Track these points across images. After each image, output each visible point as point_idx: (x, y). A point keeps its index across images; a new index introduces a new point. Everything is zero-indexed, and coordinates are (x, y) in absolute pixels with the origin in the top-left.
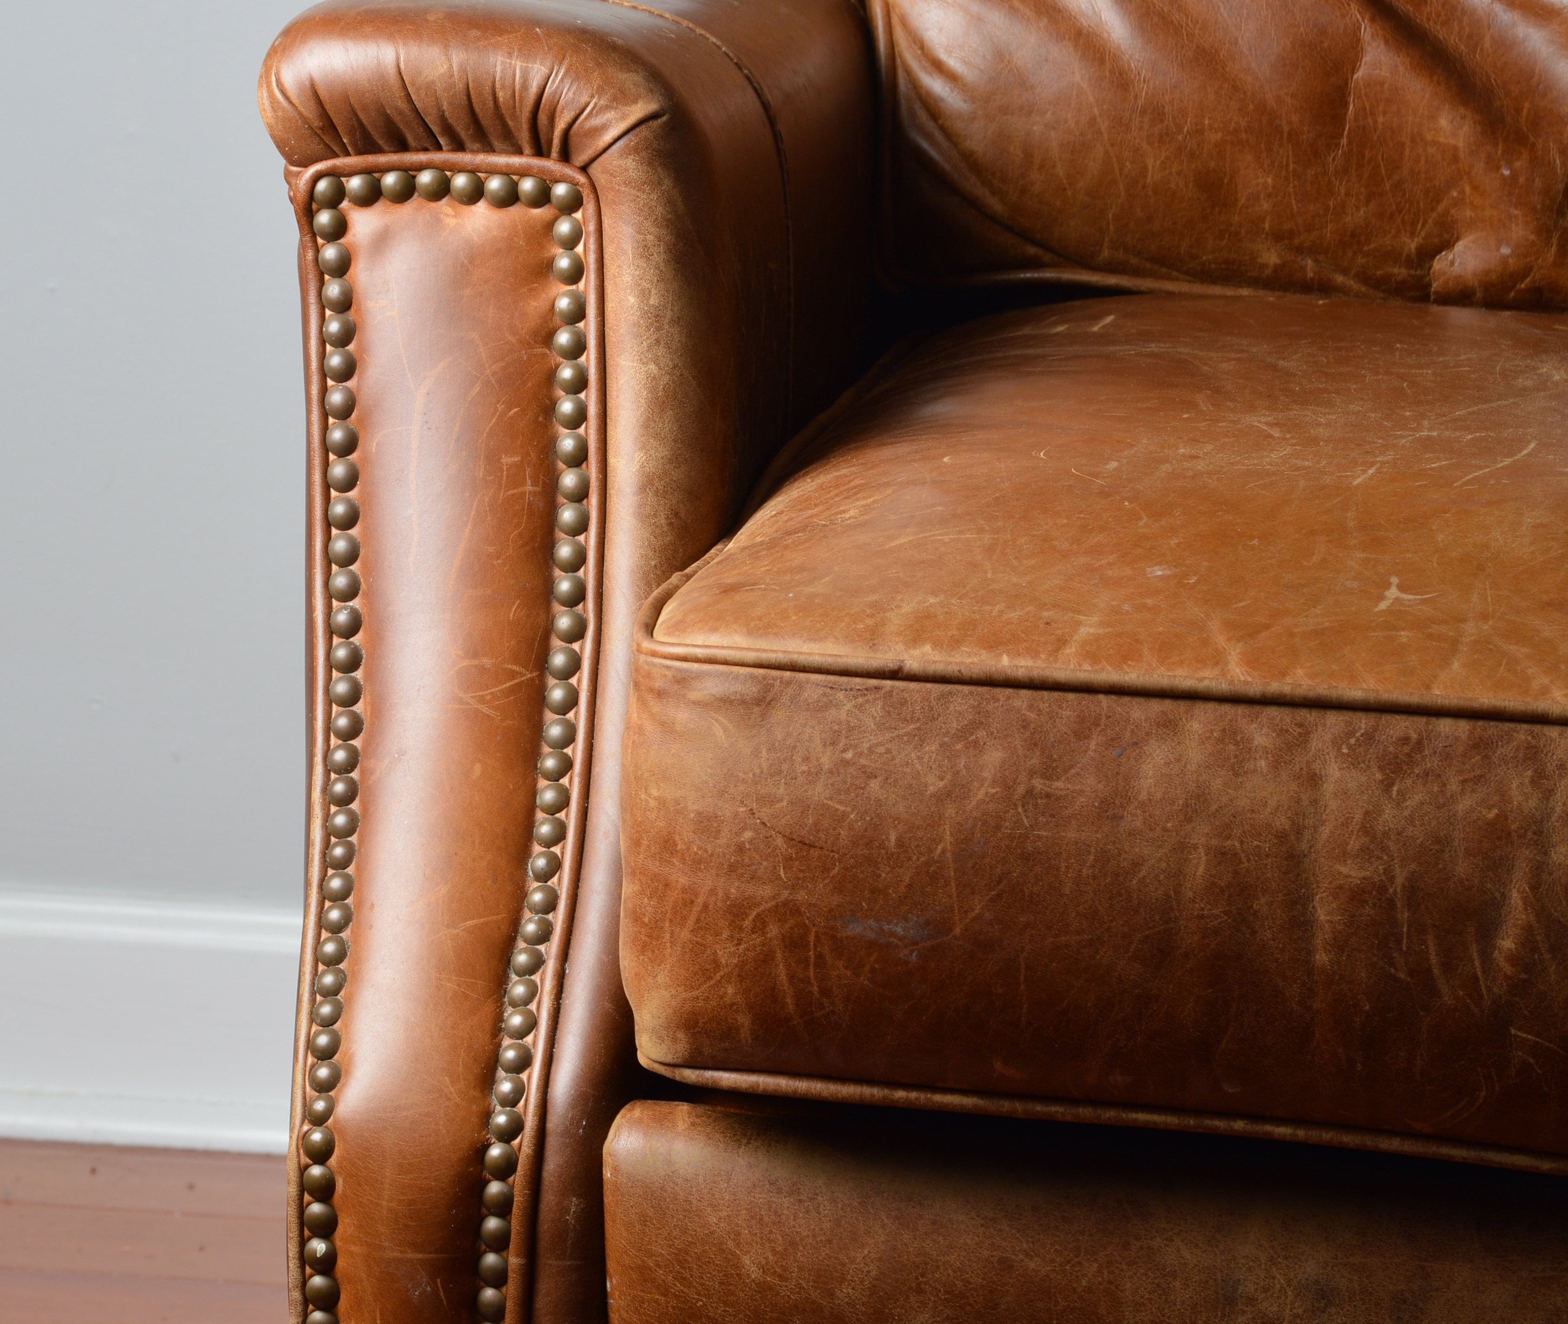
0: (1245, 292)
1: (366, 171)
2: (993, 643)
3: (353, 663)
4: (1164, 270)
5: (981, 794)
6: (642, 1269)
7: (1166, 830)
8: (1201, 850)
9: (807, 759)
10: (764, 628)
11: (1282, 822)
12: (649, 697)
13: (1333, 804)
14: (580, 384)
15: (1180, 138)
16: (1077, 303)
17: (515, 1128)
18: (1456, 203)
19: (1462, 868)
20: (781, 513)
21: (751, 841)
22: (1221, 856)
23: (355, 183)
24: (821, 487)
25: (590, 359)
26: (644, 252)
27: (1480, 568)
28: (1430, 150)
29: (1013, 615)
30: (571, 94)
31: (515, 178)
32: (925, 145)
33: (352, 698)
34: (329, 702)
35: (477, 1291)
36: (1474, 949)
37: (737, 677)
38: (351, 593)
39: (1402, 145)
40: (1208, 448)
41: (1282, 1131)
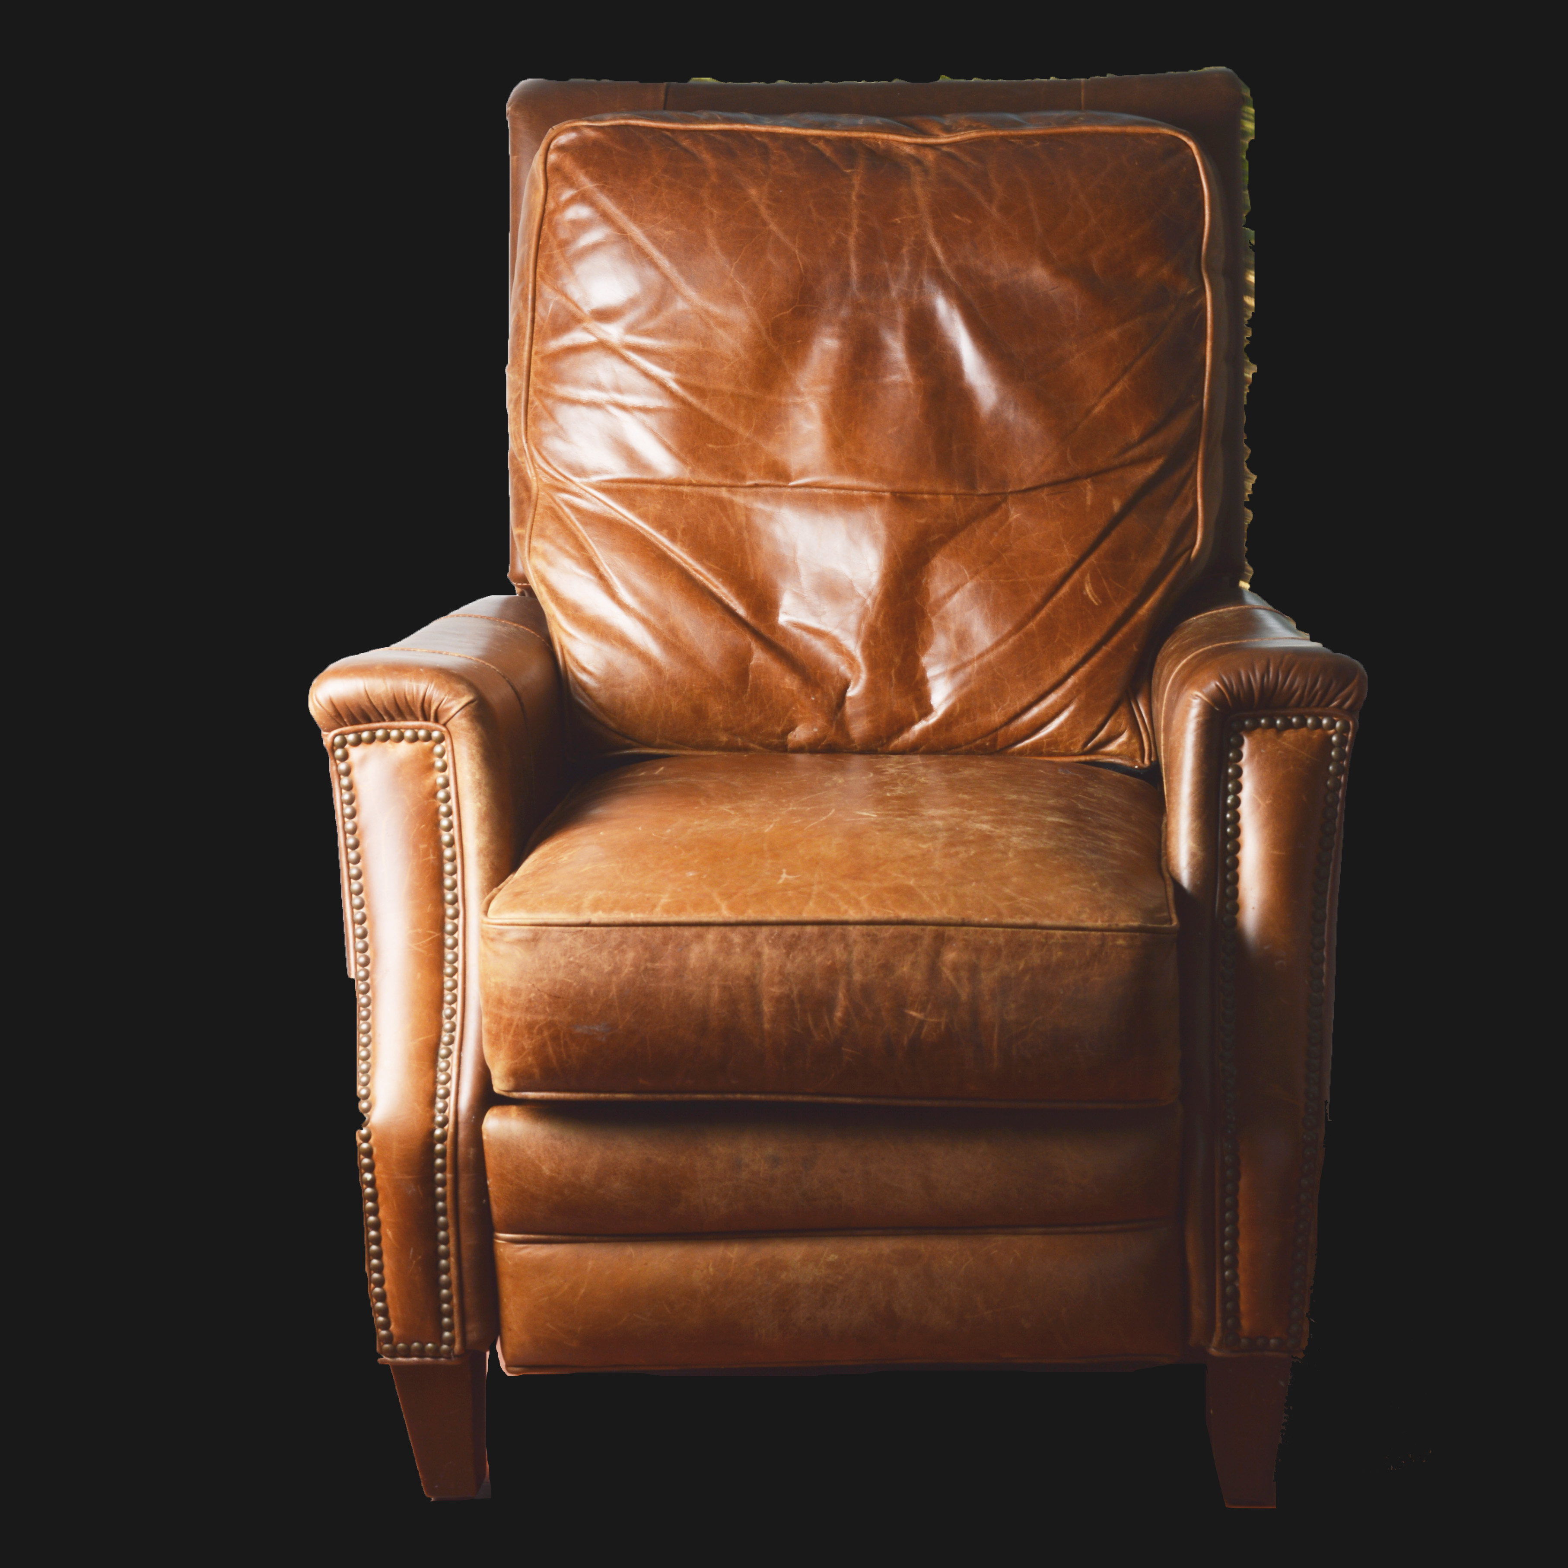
0: (715, 753)
1: (355, 732)
2: (626, 909)
3: (364, 935)
4: (682, 746)
5: (626, 971)
6: (502, 1175)
7: (701, 979)
8: (716, 987)
9: (554, 962)
10: (533, 909)
11: (747, 972)
12: (489, 942)
13: (767, 964)
14: (449, 813)
15: (684, 692)
16: (648, 762)
17: (445, 1122)
18: (795, 712)
19: (819, 985)
20: (536, 860)
21: (534, 998)
22: (725, 988)
23: (351, 738)
24: (551, 849)
25: (452, 802)
26: (472, 757)
27: (817, 863)
28: (784, 691)
29: (634, 896)
30: (437, 695)
31: (416, 730)
32: (582, 702)
33: (365, 950)
34: (356, 951)
35: (434, 1189)
36: (826, 1018)
37: (523, 931)
38: (361, 906)
39: (771, 690)
40: (707, 821)
41: (756, 1097)
